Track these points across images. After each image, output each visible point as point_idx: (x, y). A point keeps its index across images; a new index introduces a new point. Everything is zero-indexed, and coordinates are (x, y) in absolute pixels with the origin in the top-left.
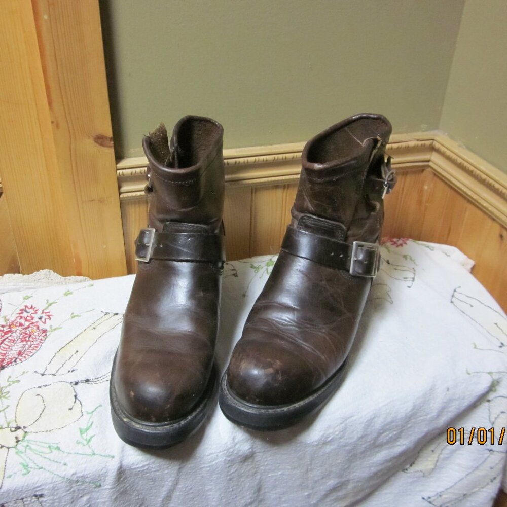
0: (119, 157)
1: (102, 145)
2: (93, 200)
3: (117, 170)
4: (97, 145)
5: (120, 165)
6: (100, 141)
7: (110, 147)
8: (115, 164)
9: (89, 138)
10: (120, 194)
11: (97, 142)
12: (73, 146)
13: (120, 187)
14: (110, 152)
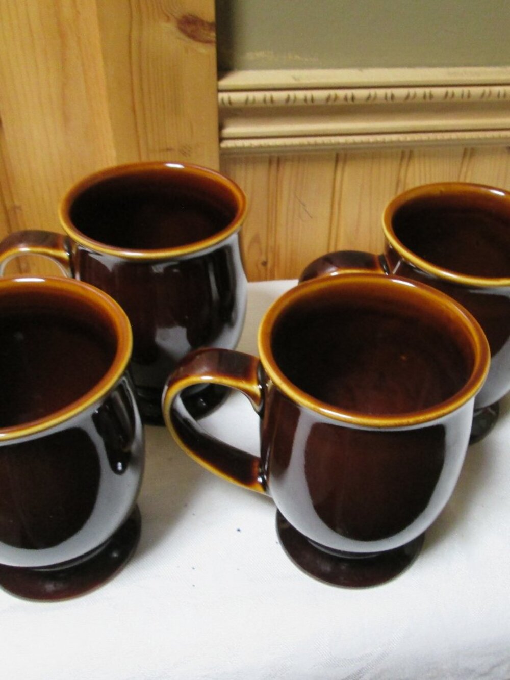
0: (224, 67)
1: (193, 36)
2: (168, 150)
3: (220, 91)
4: (182, 36)
5: (226, 82)
6: (189, 29)
7: (208, 42)
8: (215, 77)
9: (168, 20)
10: (221, 139)
11: (183, 31)
12: (135, 34)
13: (221, 127)
14: (208, 53)
